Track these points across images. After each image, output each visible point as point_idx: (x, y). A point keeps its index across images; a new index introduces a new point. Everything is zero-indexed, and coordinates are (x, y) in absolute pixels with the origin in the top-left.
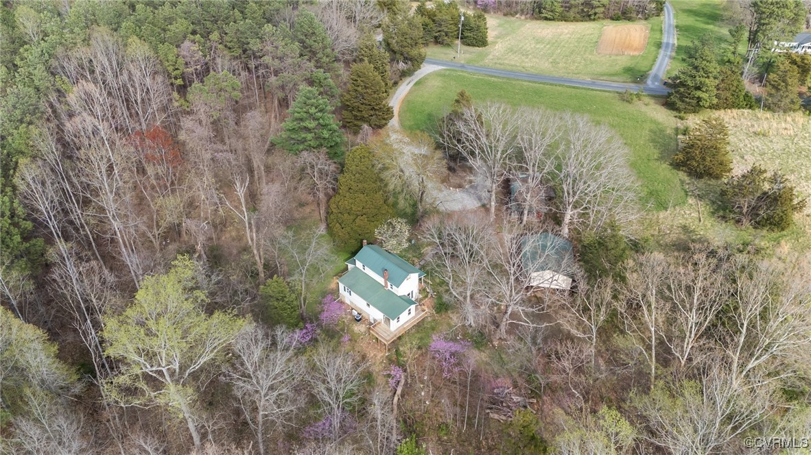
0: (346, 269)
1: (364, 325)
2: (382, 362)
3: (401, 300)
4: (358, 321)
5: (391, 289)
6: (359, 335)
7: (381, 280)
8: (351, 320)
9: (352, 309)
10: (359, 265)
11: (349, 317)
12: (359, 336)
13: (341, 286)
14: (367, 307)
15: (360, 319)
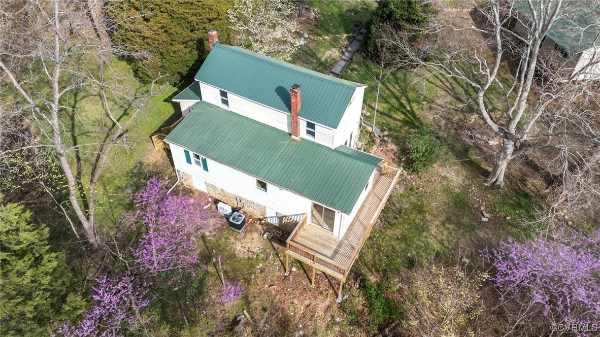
0: (178, 114)
1: (256, 235)
2: (334, 323)
3: (344, 160)
4: (239, 227)
5: (309, 138)
6: (251, 262)
7: (277, 119)
8: (221, 229)
9: (216, 201)
10: (210, 93)
11: (212, 221)
12: (253, 266)
13: (177, 152)
14: (261, 192)
15: (244, 222)
